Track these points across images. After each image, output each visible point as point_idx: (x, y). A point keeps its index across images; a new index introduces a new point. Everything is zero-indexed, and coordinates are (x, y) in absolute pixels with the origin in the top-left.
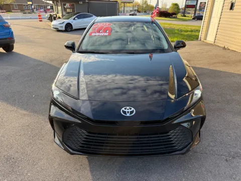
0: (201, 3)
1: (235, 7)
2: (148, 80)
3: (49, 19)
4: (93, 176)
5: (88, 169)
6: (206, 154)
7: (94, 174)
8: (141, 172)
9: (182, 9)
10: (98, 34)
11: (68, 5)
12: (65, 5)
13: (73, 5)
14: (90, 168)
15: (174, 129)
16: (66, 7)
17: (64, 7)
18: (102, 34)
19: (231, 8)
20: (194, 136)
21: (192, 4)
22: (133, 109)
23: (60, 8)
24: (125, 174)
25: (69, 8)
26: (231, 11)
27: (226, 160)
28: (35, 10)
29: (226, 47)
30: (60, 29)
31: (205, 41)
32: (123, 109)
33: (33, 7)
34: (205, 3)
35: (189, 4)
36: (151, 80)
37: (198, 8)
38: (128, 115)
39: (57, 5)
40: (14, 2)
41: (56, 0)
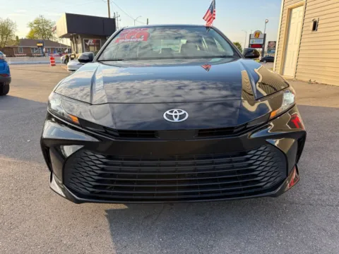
0: (269, 42)
1: (319, 27)
2: (204, 88)
4: (116, 242)
5: (109, 231)
6: (311, 205)
7: (118, 239)
8: (203, 233)
10: (128, 40)
11: (91, 41)
12: (87, 41)
13: (98, 42)
14: (112, 231)
15: (257, 149)
16: (88, 44)
17: (86, 45)
18: (135, 40)
19: (315, 28)
20: (289, 170)
21: (258, 43)
22: (183, 112)
23: (80, 46)
24: (173, 238)
25: (92, 46)
26: (315, 32)
28: (46, 54)
29: (312, 80)
32: (168, 112)
33: (44, 50)
34: (275, 42)
35: (254, 43)
36: (209, 88)
37: (266, 49)
38: (176, 120)
39: (76, 43)
40: (19, 45)
41: (75, 36)
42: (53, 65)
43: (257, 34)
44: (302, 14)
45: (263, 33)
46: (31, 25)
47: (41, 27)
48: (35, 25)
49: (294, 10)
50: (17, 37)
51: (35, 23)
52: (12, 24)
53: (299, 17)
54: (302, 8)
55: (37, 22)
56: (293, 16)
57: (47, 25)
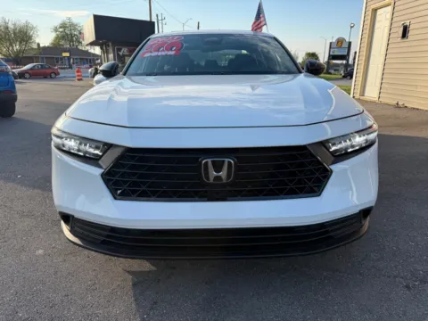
1: (411, 33)
9: (325, 63)
11: (124, 51)
12: (119, 50)
16: (121, 53)
17: (118, 54)
19: (404, 35)
23: (111, 56)
25: (126, 55)
27: (408, 287)
28: (74, 66)
31: (362, 98)
33: (72, 61)
35: (336, 53)
39: (107, 52)
40: (40, 54)
41: (105, 43)
42: (79, 80)
43: (340, 41)
44: (389, 16)
45: (347, 40)
46: (56, 30)
47: (69, 33)
48: (61, 30)
49: (379, 12)
50: (38, 44)
51: (61, 27)
52: (33, 28)
53: (386, 19)
54: (389, 9)
55: (63, 26)
56: (378, 18)
57: (75, 29)
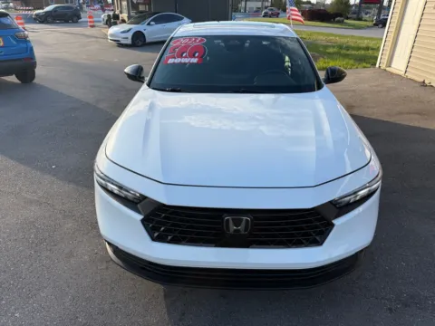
3: (107, 24)
9: (355, 5)
17: (133, 3)
23: (124, 3)
25: (142, 4)
27: (390, 309)
29: (427, 82)
30: (123, 42)
31: (388, 69)
42: (92, 27)
